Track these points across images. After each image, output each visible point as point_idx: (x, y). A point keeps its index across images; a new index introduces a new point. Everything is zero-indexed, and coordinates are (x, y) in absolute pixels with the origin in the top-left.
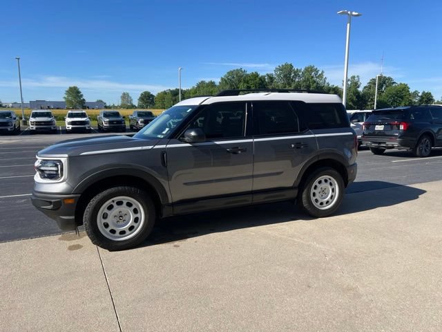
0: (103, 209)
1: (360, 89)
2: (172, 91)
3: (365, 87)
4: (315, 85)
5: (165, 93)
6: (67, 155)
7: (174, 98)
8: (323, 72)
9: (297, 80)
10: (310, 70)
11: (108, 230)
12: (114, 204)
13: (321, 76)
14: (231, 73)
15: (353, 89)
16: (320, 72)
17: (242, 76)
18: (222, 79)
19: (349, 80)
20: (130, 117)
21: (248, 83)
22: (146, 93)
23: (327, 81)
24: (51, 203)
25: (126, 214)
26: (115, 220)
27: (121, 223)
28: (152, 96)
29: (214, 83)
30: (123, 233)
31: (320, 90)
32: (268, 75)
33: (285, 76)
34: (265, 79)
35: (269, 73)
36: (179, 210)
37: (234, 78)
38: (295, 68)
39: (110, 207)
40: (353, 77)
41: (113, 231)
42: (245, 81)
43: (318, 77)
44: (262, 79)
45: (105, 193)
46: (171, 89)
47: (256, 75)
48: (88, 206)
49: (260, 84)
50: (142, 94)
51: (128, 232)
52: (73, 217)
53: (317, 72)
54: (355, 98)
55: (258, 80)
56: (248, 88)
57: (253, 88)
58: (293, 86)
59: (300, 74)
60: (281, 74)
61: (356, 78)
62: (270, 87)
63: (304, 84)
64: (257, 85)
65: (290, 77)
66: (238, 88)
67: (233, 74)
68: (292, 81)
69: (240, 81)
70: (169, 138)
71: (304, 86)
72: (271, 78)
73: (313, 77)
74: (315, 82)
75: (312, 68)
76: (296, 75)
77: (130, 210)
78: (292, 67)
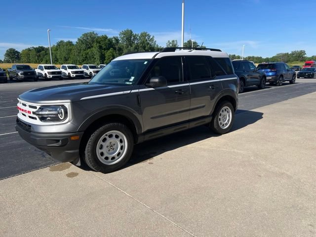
0: (100, 142)
2: (36, 49)
4: (149, 46)
5: (29, 50)
6: (69, 101)
7: (38, 54)
8: (153, 37)
9: (136, 42)
10: (144, 35)
11: (103, 158)
12: (107, 137)
13: (152, 40)
14: (85, 35)
16: (151, 37)
17: (95, 38)
18: (79, 39)
19: (170, 43)
20: (9, 70)
21: (99, 43)
22: (11, 50)
23: (157, 43)
24: (58, 141)
25: (114, 144)
26: (107, 149)
27: (111, 151)
28: (17, 52)
29: (71, 42)
30: (113, 158)
31: (152, 49)
32: (114, 38)
33: (127, 39)
34: (112, 41)
36: (147, 137)
37: (88, 39)
38: (134, 33)
39: (104, 140)
40: (173, 41)
41: (107, 158)
42: (97, 42)
43: (150, 40)
44: (110, 41)
45: (101, 129)
46: (35, 47)
47: (105, 38)
48: (90, 140)
49: (109, 44)
50: (7, 51)
51: (117, 157)
52: (77, 151)
55: (107, 41)
56: (100, 47)
57: (104, 47)
58: (134, 46)
59: (138, 37)
60: (124, 37)
61: (175, 42)
62: (117, 47)
63: (141, 45)
64: (107, 45)
65: (131, 40)
66: (92, 47)
67: (87, 36)
68: (133, 43)
69: (93, 42)
70: (138, 84)
71: (141, 47)
72: (117, 40)
73: (146, 40)
74: (148, 44)
75: (145, 33)
76: (135, 38)
77: (118, 141)
78: (132, 32)
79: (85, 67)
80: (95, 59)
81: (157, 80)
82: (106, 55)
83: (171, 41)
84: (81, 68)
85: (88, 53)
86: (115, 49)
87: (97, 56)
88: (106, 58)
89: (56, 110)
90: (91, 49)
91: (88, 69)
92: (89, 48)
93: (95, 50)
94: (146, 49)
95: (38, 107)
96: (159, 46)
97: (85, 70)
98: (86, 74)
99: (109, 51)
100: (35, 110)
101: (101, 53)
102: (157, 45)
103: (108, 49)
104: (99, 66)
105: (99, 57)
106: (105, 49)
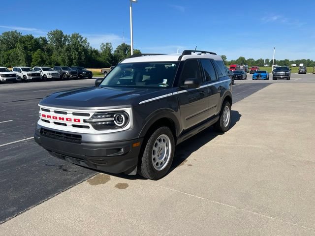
0: (153, 147)
1: (112, 52)
3: (115, 51)
4: (82, 48)
8: (86, 39)
9: (67, 43)
10: (76, 36)
12: (158, 142)
13: (85, 41)
14: (7, 34)
15: (108, 52)
16: (84, 39)
17: (18, 37)
19: (104, 46)
21: (24, 43)
23: (90, 45)
25: (162, 149)
26: (157, 154)
27: (160, 156)
30: (162, 163)
31: (86, 51)
32: (41, 38)
33: (57, 40)
34: (39, 41)
35: (42, 36)
37: (9, 38)
38: (65, 34)
39: (156, 145)
40: (107, 44)
41: (157, 164)
42: (21, 42)
43: (83, 42)
44: (37, 41)
47: (31, 38)
49: (36, 45)
52: (136, 158)
53: (82, 38)
54: (110, 59)
55: (33, 41)
56: (25, 48)
57: (29, 47)
58: (65, 48)
59: (69, 39)
60: (53, 38)
61: (109, 45)
62: (45, 48)
63: (74, 47)
64: (33, 45)
65: (61, 41)
66: (15, 47)
67: (8, 35)
68: (64, 44)
69: (16, 42)
70: (174, 86)
71: (73, 48)
72: (45, 41)
73: (79, 42)
74: (81, 45)
75: (77, 35)
76: (66, 39)
77: (165, 144)
78: (62, 33)
79: (16, 70)
80: (20, 60)
81: (191, 82)
82: (33, 57)
83: (105, 44)
84: (11, 71)
85: (10, 54)
86: (43, 50)
87: (22, 57)
88: (33, 60)
89: (112, 117)
90: (14, 50)
91: (21, 72)
92: (11, 48)
93: (19, 50)
94: (79, 50)
95: (91, 114)
96: (93, 48)
97: (18, 73)
98: (19, 77)
99: (36, 53)
100: (87, 118)
101: (27, 54)
102: (91, 47)
103: (35, 50)
104: (33, 69)
105: (24, 59)
106: (31, 50)
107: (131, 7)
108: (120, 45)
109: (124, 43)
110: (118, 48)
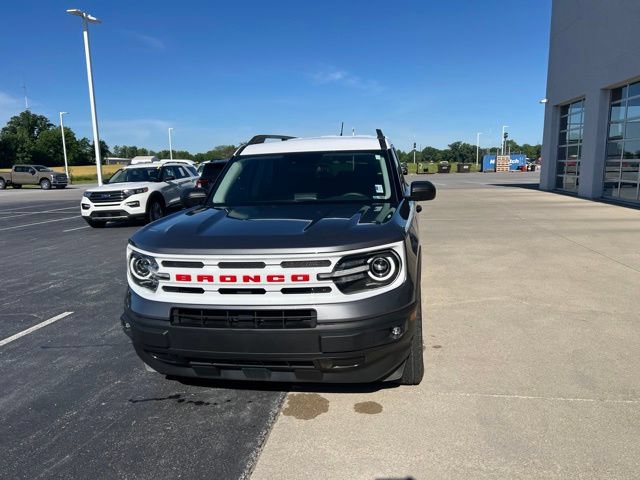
3: (4, 129)
95: (334, 262)
100: (324, 270)
107: (85, 33)
108: (18, 115)
109: (28, 112)
110: (11, 122)
